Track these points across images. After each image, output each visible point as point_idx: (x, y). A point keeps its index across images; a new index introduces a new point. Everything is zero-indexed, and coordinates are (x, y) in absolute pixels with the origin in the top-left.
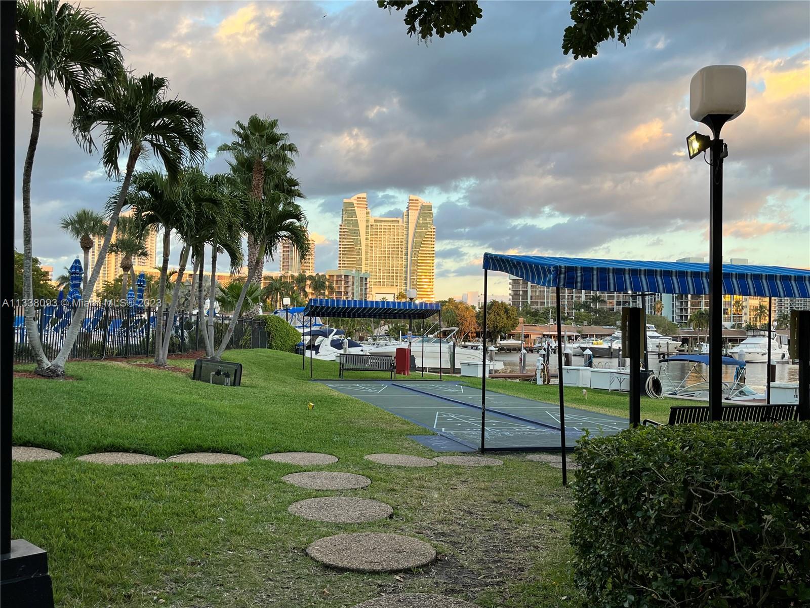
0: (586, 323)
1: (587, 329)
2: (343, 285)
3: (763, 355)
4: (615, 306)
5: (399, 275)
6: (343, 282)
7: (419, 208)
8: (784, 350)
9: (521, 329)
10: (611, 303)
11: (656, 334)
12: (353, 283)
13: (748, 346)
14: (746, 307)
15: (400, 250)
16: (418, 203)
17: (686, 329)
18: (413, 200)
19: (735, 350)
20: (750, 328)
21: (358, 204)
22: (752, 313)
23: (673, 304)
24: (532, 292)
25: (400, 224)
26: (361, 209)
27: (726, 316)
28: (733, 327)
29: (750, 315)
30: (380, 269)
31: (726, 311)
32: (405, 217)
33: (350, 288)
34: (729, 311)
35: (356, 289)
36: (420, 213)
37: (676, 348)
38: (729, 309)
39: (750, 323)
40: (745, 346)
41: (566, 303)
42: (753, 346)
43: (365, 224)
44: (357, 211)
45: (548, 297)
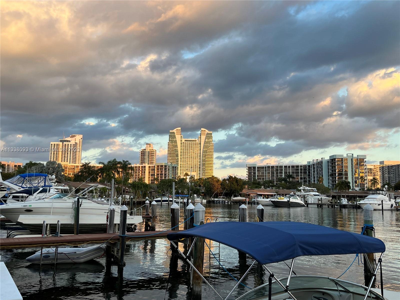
0: (281, 188)
1: (281, 191)
2: (164, 170)
3: (379, 205)
4: (300, 180)
5: (196, 166)
6: (164, 169)
7: (206, 134)
8: (392, 202)
9: (244, 191)
10: (298, 178)
11: (317, 193)
12: (169, 169)
13: (369, 199)
14: (366, 180)
15: (197, 154)
16: (205, 132)
17: (335, 191)
18: (203, 131)
19: (362, 202)
20: (369, 190)
21: (176, 133)
22: (370, 183)
23: (329, 178)
24: (258, 173)
25: (197, 142)
26: (178, 135)
27: (356, 184)
28: (360, 190)
29: (369, 184)
30: (187, 164)
31: (356, 182)
32: (199, 138)
33: (167, 172)
34: (358, 182)
35: (170, 172)
36: (206, 137)
37: (329, 201)
38: (358, 181)
39: (369, 188)
40: (367, 199)
41: (275, 178)
42: (372, 199)
43: (180, 142)
44: (177, 136)
45: (266, 176)
